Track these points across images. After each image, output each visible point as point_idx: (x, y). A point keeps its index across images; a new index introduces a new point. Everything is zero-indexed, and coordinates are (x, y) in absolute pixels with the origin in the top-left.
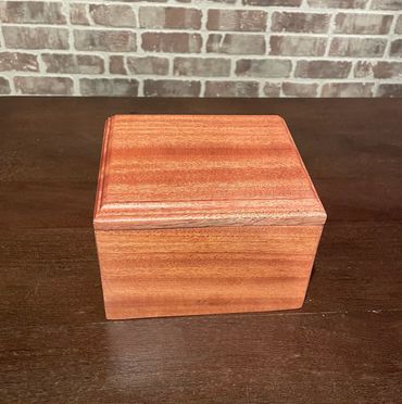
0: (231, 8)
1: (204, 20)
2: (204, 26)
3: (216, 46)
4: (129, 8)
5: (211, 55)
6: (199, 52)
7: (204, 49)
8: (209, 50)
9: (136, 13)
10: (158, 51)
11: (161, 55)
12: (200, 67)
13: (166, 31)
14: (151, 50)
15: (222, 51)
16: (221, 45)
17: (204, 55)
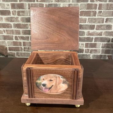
0: (28, 41)
1: (22, 44)
2: (22, 45)
3: (26, 50)
4: (5, 41)
5: (25, 52)
6: (22, 51)
7: (23, 50)
8: (24, 51)
9: (7, 43)
10: (12, 51)
11: (13, 52)
12: (23, 55)
13: (14, 46)
14: (11, 51)
15: (27, 51)
16: (27, 49)
17: (23, 52)
